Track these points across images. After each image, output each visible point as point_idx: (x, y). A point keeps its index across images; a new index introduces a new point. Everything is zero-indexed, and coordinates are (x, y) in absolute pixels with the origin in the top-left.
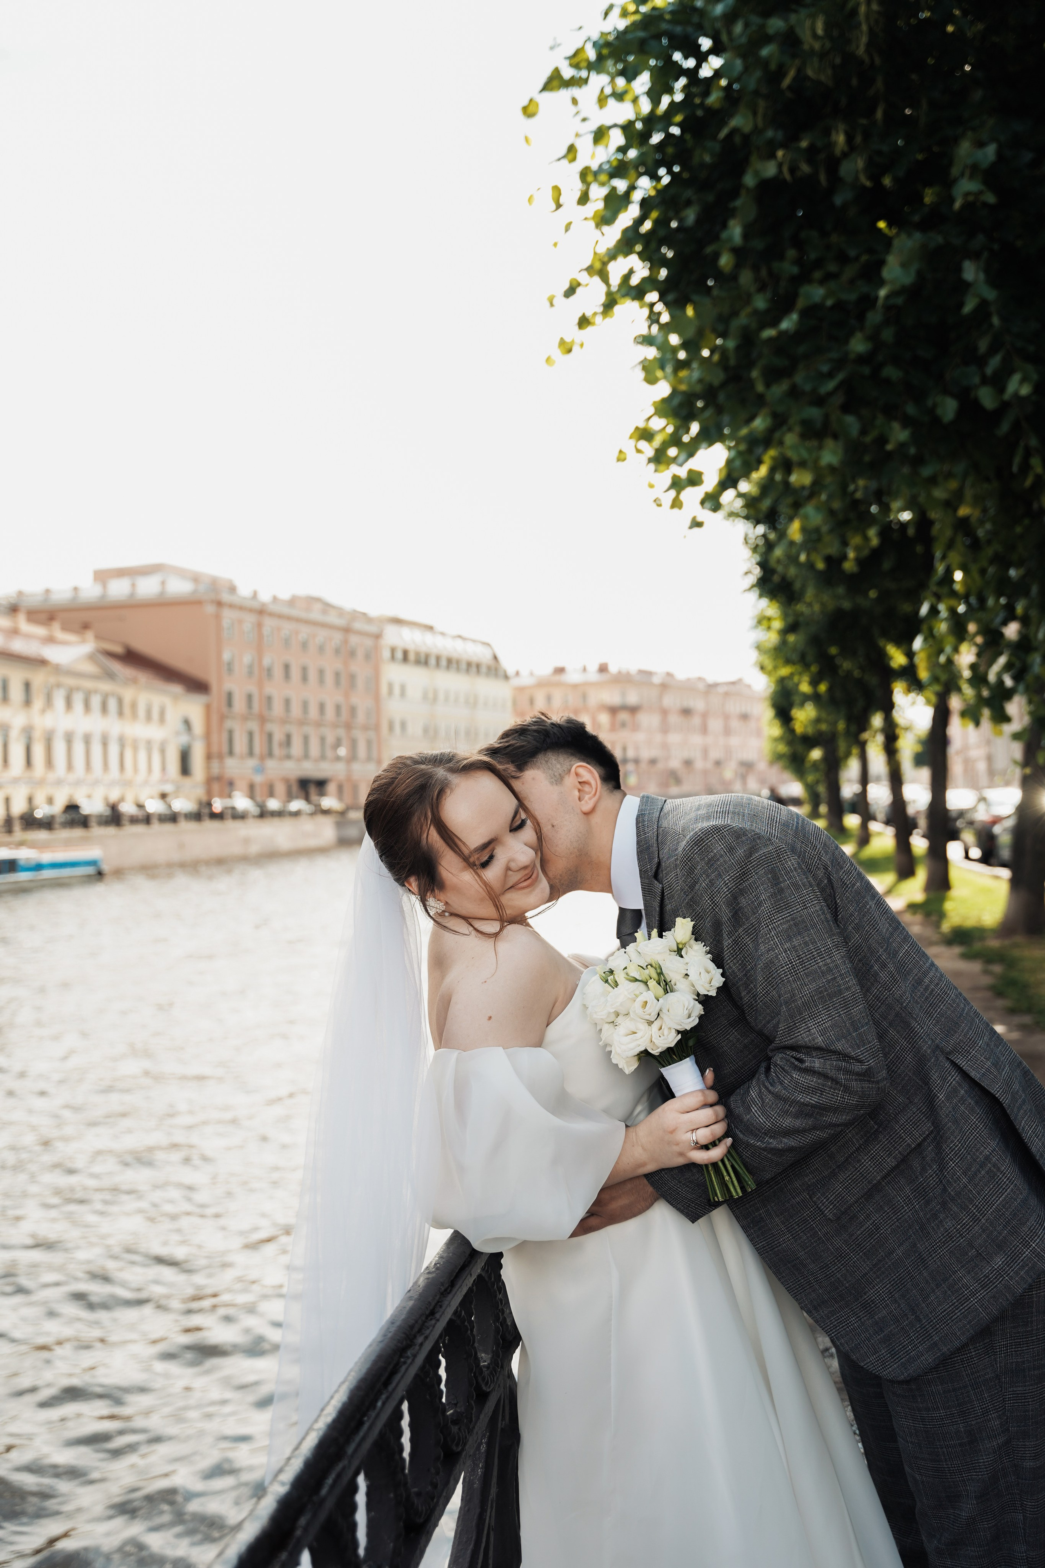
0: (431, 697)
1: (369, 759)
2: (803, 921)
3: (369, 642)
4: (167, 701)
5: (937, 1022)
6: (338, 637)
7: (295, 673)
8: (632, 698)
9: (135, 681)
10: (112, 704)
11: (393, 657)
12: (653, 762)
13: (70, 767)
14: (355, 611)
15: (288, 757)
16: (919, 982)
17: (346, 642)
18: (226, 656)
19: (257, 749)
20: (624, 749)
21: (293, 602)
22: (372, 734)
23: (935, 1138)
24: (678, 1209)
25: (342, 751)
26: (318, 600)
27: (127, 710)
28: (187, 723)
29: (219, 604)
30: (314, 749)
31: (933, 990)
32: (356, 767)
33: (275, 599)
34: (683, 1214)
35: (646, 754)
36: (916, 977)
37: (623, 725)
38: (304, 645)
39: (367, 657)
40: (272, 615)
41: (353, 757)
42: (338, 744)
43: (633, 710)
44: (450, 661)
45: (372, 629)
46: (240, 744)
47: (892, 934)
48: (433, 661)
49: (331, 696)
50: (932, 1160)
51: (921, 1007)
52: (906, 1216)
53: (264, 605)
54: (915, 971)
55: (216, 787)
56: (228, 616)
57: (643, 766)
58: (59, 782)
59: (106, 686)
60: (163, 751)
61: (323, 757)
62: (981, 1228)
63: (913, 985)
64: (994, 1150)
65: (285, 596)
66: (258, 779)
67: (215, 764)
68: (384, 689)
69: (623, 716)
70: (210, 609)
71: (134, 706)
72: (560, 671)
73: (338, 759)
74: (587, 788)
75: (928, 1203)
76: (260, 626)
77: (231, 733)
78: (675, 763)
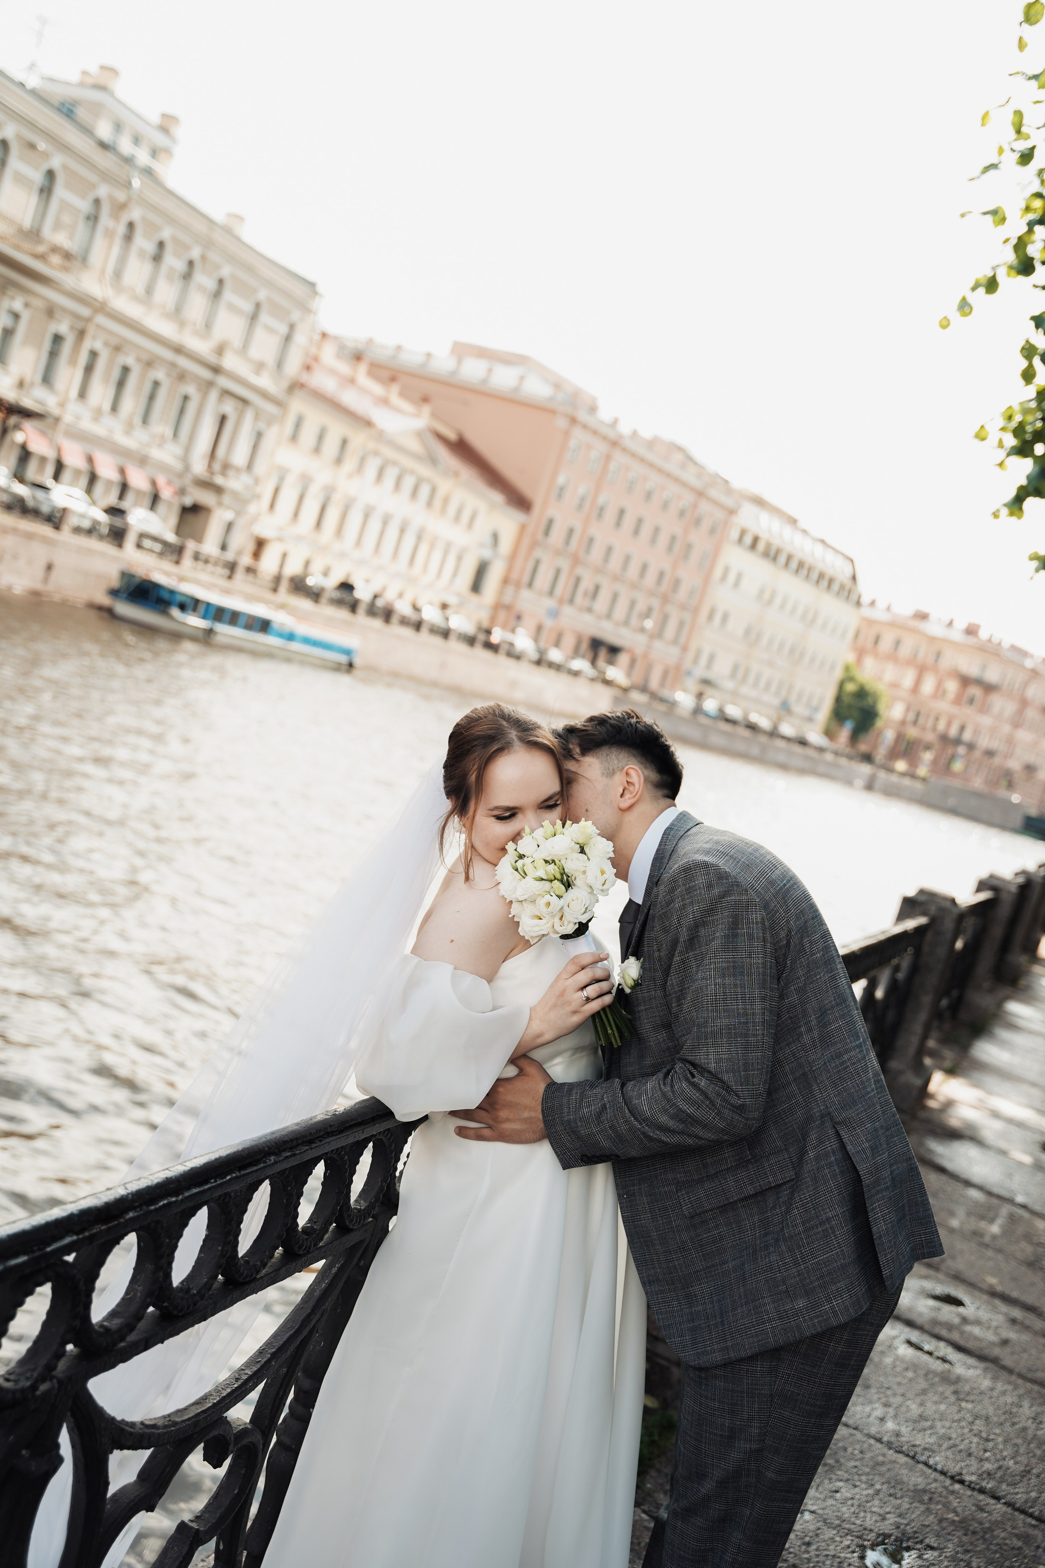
0: (765, 597)
1: (675, 642)
2: (742, 967)
3: (720, 515)
4: (482, 507)
5: (839, 1094)
6: (688, 498)
7: (629, 522)
8: (992, 675)
9: (456, 474)
10: (425, 491)
11: (740, 540)
12: (990, 753)
13: (359, 542)
14: (717, 475)
15: (590, 610)
16: (839, 1055)
17: (695, 506)
18: (561, 480)
19: (559, 590)
20: (962, 728)
21: (652, 444)
22: (687, 616)
23: (792, 1186)
24: (556, 1153)
25: (649, 624)
26: (680, 449)
27: (437, 503)
28: (495, 537)
29: (573, 421)
30: (620, 612)
31: (848, 1067)
32: (658, 644)
33: (635, 433)
34: (558, 1158)
35: (984, 742)
36: (838, 1051)
37: (971, 701)
38: (649, 496)
39: (712, 531)
40: (624, 450)
41: (658, 634)
42: (648, 614)
43: (989, 688)
44: (801, 565)
45: (729, 502)
46: (543, 579)
47: (833, 1007)
48: (782, 559)
49: (658, 560)
50: (783, 1202)
51: (830, 1076)
52: (747, 1239)
53: (621, 436)
54: (839, 1046)
55: (502, 615)
56: (578, 436)
57: (977, 754)
58: (342, 555)
59: (424, 471)
60: (460, 558)
61: (626, 623)
62: (798, 1271)
63: (832, 1056)
64: (838, 1215)
65: (646, 433)
66: (549, 623)
67: (510, 590)
68: (718, 573)
69: (975, 691)
70: (562, 423)
71: (446, 501)
72: (923, 616)
73: (642, 630)
74: (631, 788)
75: (766, 1235)
76: (608, 458)
77: (538, 562)
78: (1015, 765)
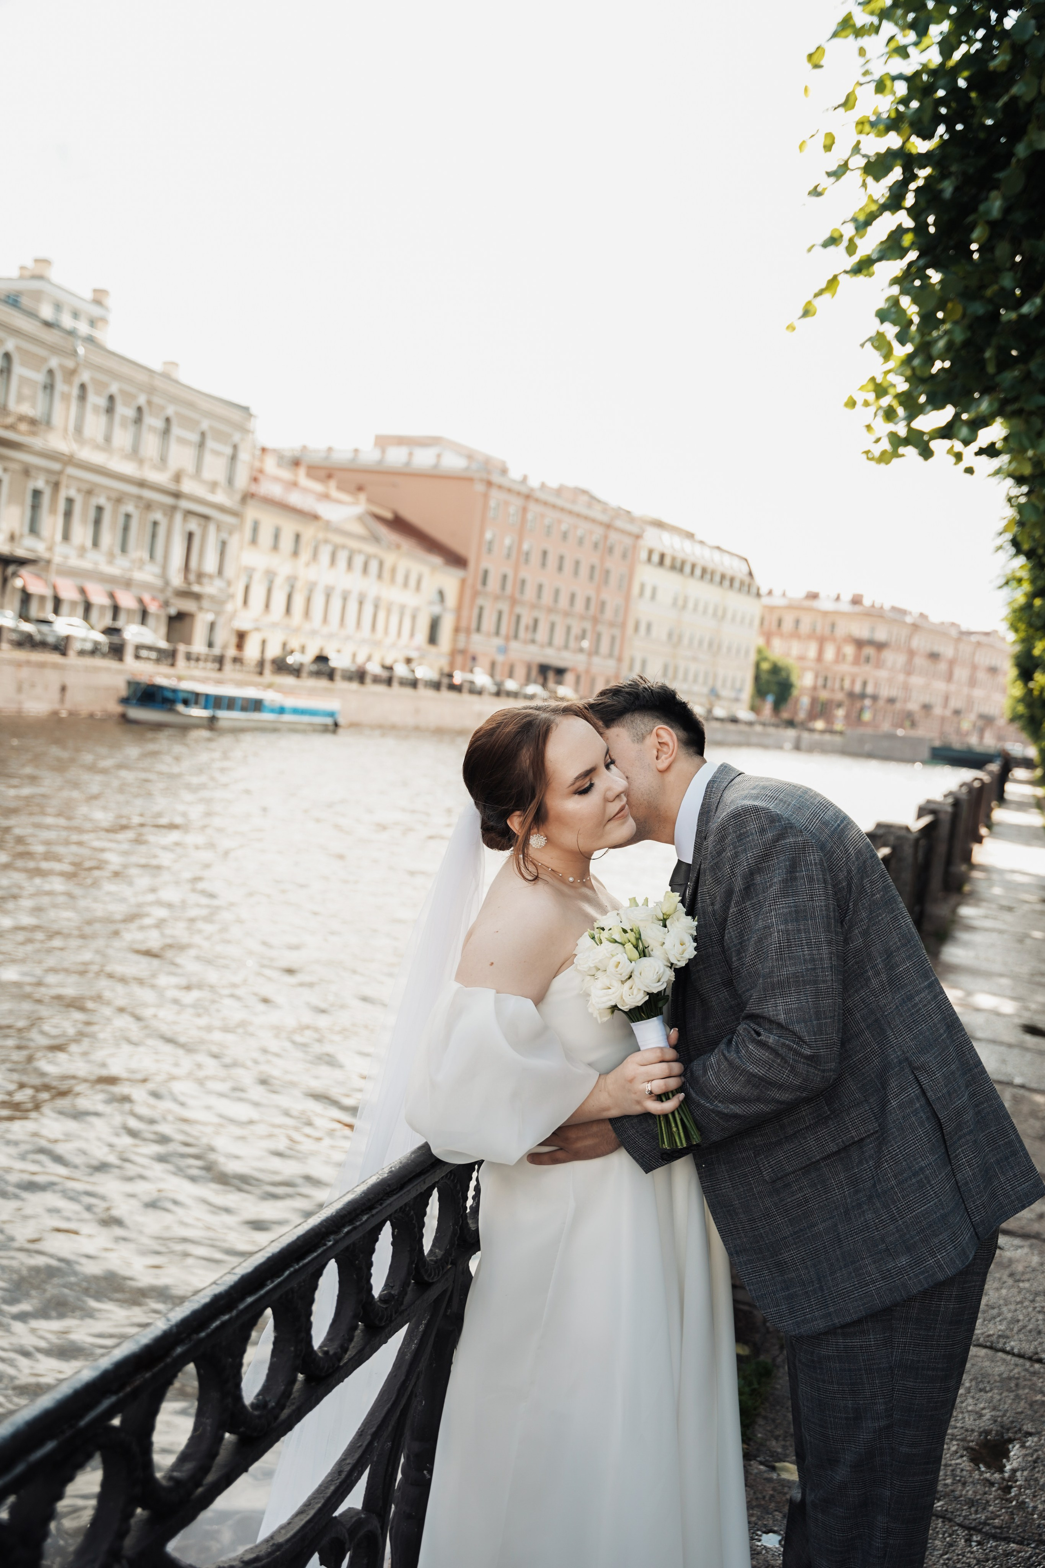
0: (680, 604)
1: (610, 655)
2: (805, 911)
3: (628, 541)
4: (425, 570)
5: (915, 1038)
6: (599, 532)
7: (552, 561)
8: (881, 635)
9: (398, 547)
10: (374, 566)
11: (649, 559)
12: (891, 701)
13: (325, 620)
14: (620, 508)
15: (533, 641)
17: (606, 537)
18: (488, 535)
19: (504, 629)
20: (865, 684)
21: (560, 491)
22: (617, 632)
23: (878, 1138)
24: (634, 1158)
25: (585, 644)
26: (584, 492)
27: (386, 574)
28: (441, 594)
29: (489, 484)
30: (559, 637)
32: (596, 660)
33: (543, 486)
34: (638, 1163)
35: (885, 692)
37: (868, 660)
38: (565, 536)
39: (624, 556)
40: (537, 500)
41: (595, 651)
42: (583, 636)
43: (880, 646)
44: (704, 571)
45: (634, 529)
46: (489, 623)
48: (688, 569)
49: (583, 589)
50: (869, 1156)
53: (532, 490)
55: (459, 659)
56: (496, 496)
57: (881, 703)
58: (314, 633)
59: (370, 548)
60: (414, 618)
61: (566, 647)
65: (553, 484)
66: (500, 658)
67: (462, 637)
68: (636, 590)
69: (869, 651)
70: (480, 488)
71: (393, 570)
72: (814, 596)
73: (581, 650)
74: (665, 749)
75: (857, 1192)
76: (525, 510)
77: (481, 609)
78: (913, 706)
